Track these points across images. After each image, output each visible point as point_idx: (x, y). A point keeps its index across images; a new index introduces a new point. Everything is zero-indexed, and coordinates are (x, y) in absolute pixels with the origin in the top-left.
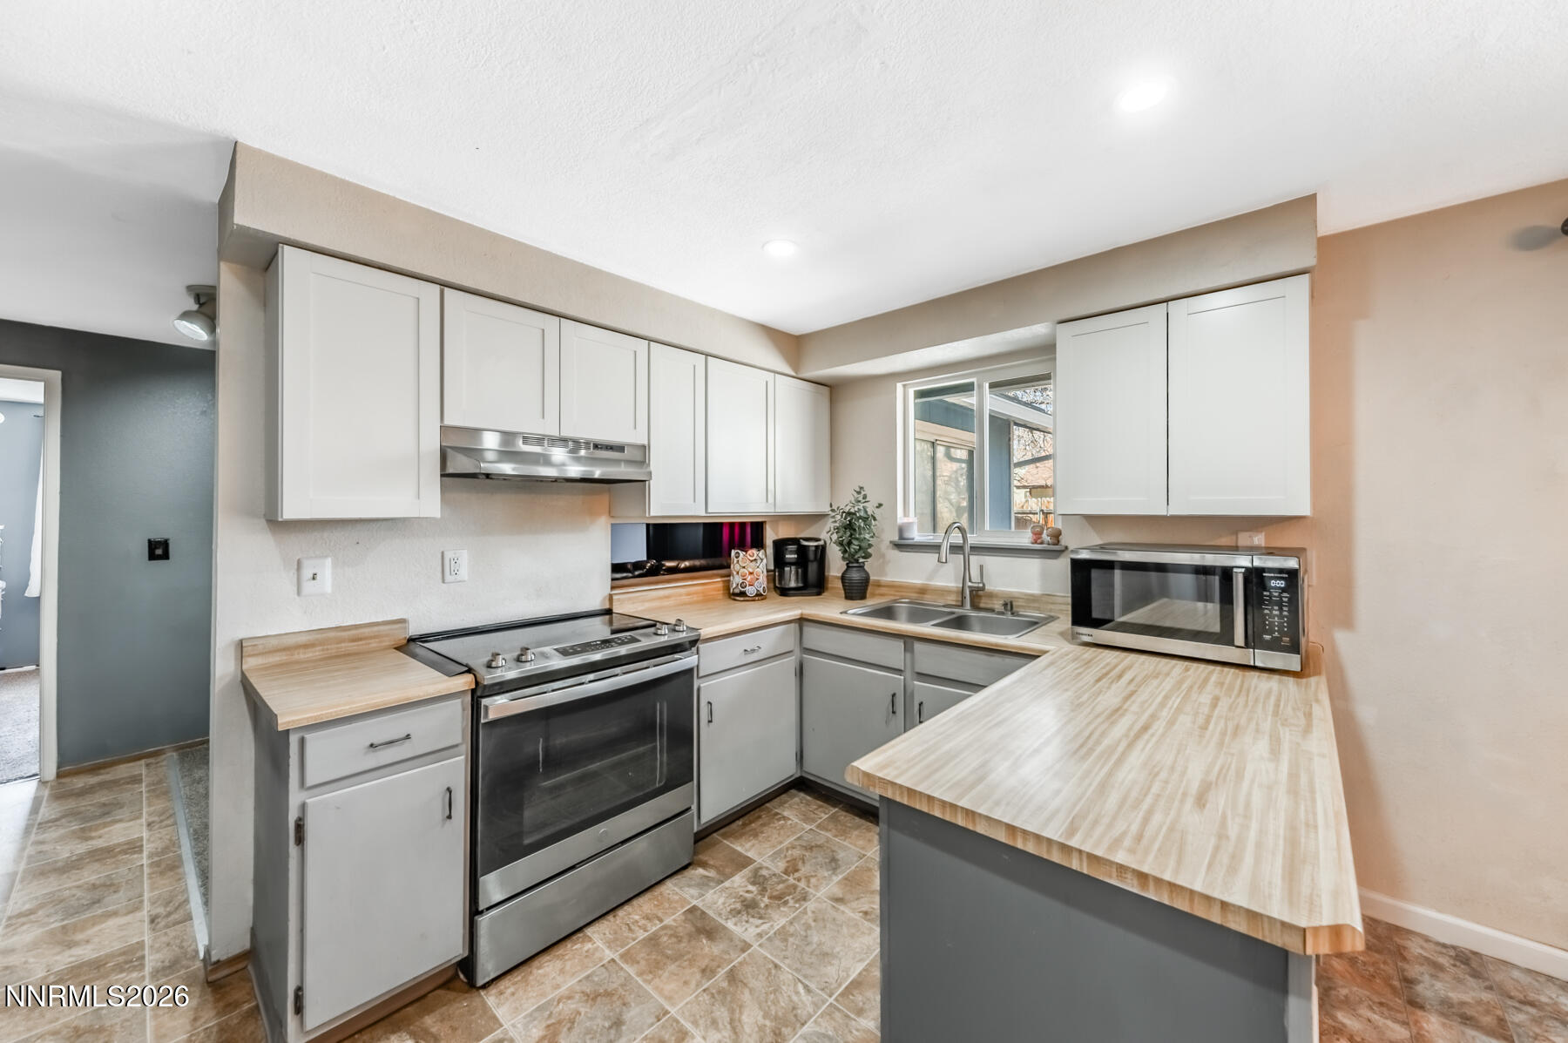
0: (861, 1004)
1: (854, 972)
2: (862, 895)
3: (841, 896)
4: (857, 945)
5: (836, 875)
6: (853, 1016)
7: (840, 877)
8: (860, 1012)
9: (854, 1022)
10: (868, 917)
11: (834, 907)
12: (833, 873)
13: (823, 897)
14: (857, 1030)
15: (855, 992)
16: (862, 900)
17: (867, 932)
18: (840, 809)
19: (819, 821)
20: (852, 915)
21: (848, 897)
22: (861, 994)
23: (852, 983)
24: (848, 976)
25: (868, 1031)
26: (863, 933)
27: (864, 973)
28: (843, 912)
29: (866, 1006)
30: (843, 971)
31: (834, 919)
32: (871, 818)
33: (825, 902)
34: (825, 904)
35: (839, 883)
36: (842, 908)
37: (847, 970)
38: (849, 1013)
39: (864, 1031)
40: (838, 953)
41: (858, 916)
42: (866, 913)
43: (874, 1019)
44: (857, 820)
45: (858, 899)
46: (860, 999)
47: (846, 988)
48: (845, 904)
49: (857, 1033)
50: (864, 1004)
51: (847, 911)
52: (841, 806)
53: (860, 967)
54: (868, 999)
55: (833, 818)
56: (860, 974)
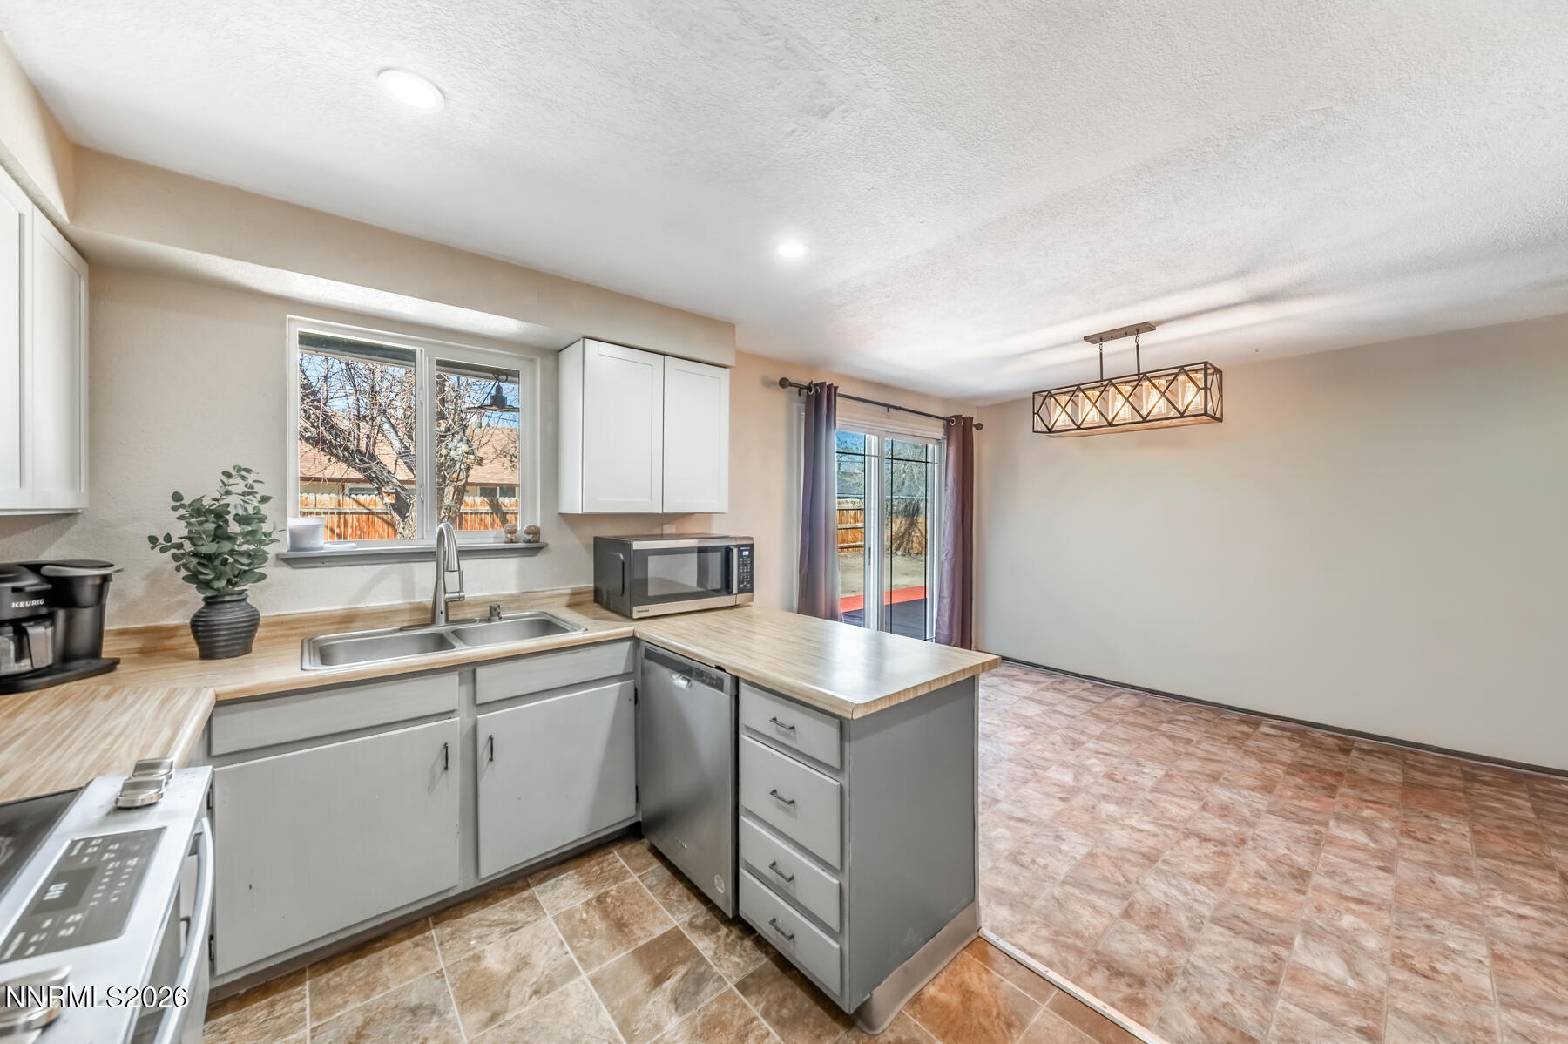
0: (650, 1025)
1: (609, 1023)
2: (507, 989)
3: (489, 1014)
4: (575, 1012)
5: (446, 1012)
6: (659, 1036)
7: (455, 1007)
8: (658, 1027)
9: (666, 1037)
10: (543, 991)
11: (500, 1026)
12: (440, 1015)
13: (472, 1037)
14: (676, 1035)
15: (634, 1027)
16: (514, 991)
17: (563, 998)
18: (310, 978)
19: (308, 1012)
20: (528, 1008)
21: (496, 1006)
22: (637, 1022)
23: (621, 1029)
24: (611, 1030)
25: (680, 1026)
26: (563, 1002)
27: (615, 1013)
28: (518, 1017)
29: (654, 1020)
30: (602, 1034)
31: (522, 1029)
32: (378, 945)
33: (485, 1034)
34: (488, 1037)
35: (462, 1012)
36: (508, 1017)
37: (602, 1030)
38: (655, 1039)
39: (679, 1028)
40: (575, 1034)
41: (535, 1001)
42: (536, 992)
43: (670, 1017)
44: (363, 962)
45: (508, 996)
46: (643, 1024)
47: (624, 1035)
48: (506, 1011)
49: (679, 1036)
50: (650, 1021)
51: (517, 1012)
52: (308, 973)
53: (605, 1015)
54: (647, 1016)
55: (317, 993)
56: (614, 1018)
